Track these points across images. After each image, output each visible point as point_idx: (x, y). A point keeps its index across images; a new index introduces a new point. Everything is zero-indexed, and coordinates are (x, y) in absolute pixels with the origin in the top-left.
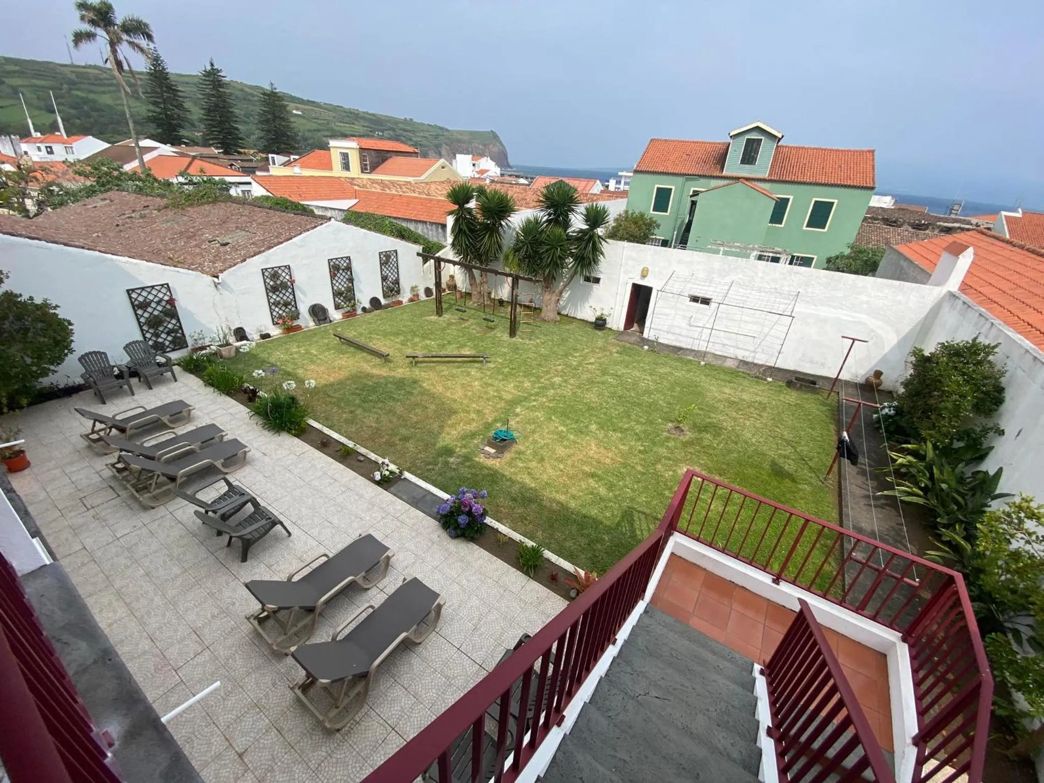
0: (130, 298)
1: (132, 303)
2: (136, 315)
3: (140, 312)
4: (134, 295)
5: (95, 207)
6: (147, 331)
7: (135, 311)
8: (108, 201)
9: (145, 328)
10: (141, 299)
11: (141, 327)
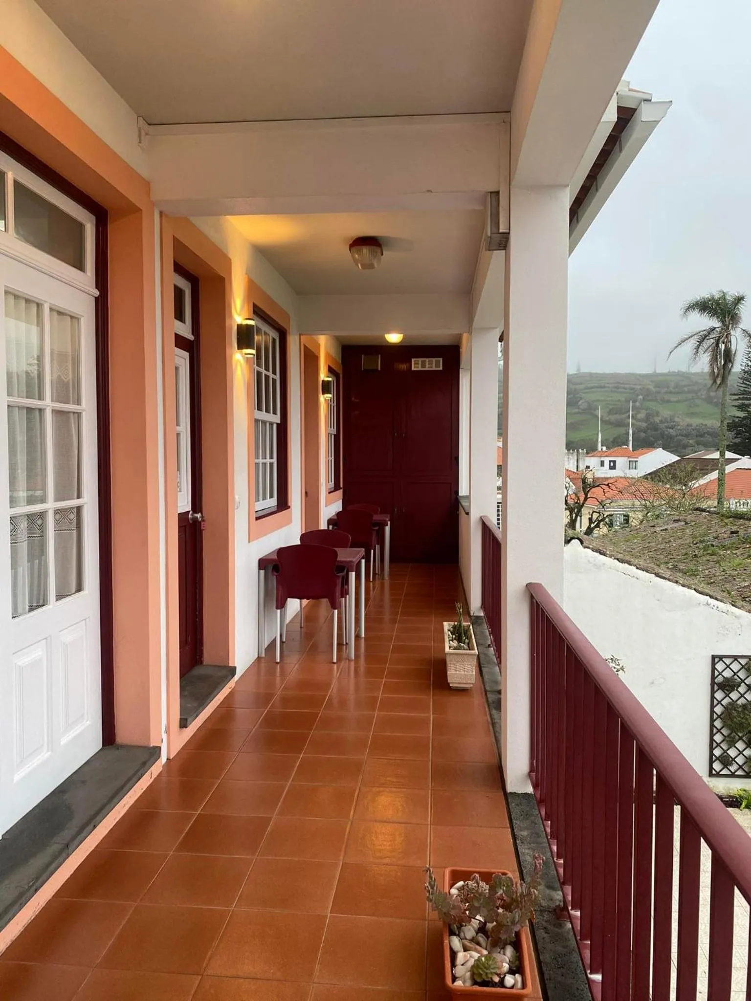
0: (713, 669)
1: (713, 678)
2: (713, 698)
3: (719, 695)
4: (720, 666)
5: (666, 529)
6: (719, 731)
7: (713, 692)
8: (683, 523)
9: (718, 724)
10: (728, 674)
11: (712, 721)
